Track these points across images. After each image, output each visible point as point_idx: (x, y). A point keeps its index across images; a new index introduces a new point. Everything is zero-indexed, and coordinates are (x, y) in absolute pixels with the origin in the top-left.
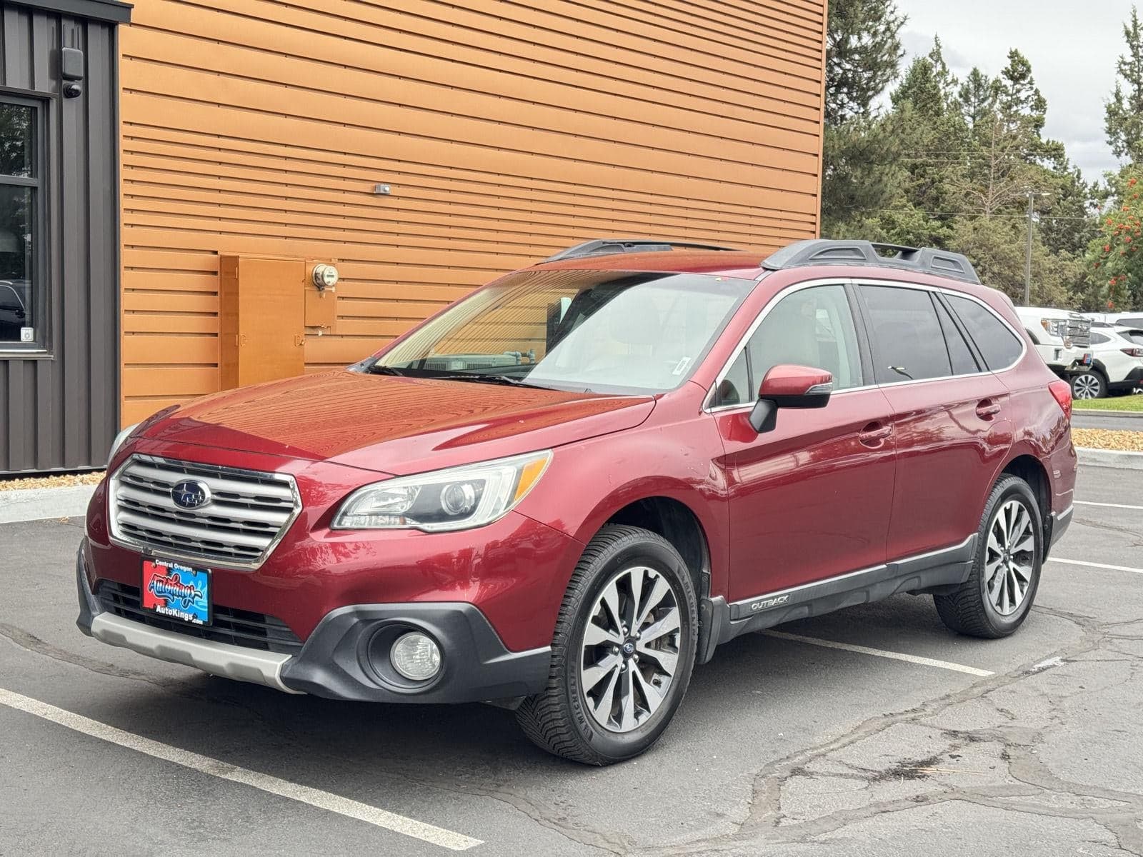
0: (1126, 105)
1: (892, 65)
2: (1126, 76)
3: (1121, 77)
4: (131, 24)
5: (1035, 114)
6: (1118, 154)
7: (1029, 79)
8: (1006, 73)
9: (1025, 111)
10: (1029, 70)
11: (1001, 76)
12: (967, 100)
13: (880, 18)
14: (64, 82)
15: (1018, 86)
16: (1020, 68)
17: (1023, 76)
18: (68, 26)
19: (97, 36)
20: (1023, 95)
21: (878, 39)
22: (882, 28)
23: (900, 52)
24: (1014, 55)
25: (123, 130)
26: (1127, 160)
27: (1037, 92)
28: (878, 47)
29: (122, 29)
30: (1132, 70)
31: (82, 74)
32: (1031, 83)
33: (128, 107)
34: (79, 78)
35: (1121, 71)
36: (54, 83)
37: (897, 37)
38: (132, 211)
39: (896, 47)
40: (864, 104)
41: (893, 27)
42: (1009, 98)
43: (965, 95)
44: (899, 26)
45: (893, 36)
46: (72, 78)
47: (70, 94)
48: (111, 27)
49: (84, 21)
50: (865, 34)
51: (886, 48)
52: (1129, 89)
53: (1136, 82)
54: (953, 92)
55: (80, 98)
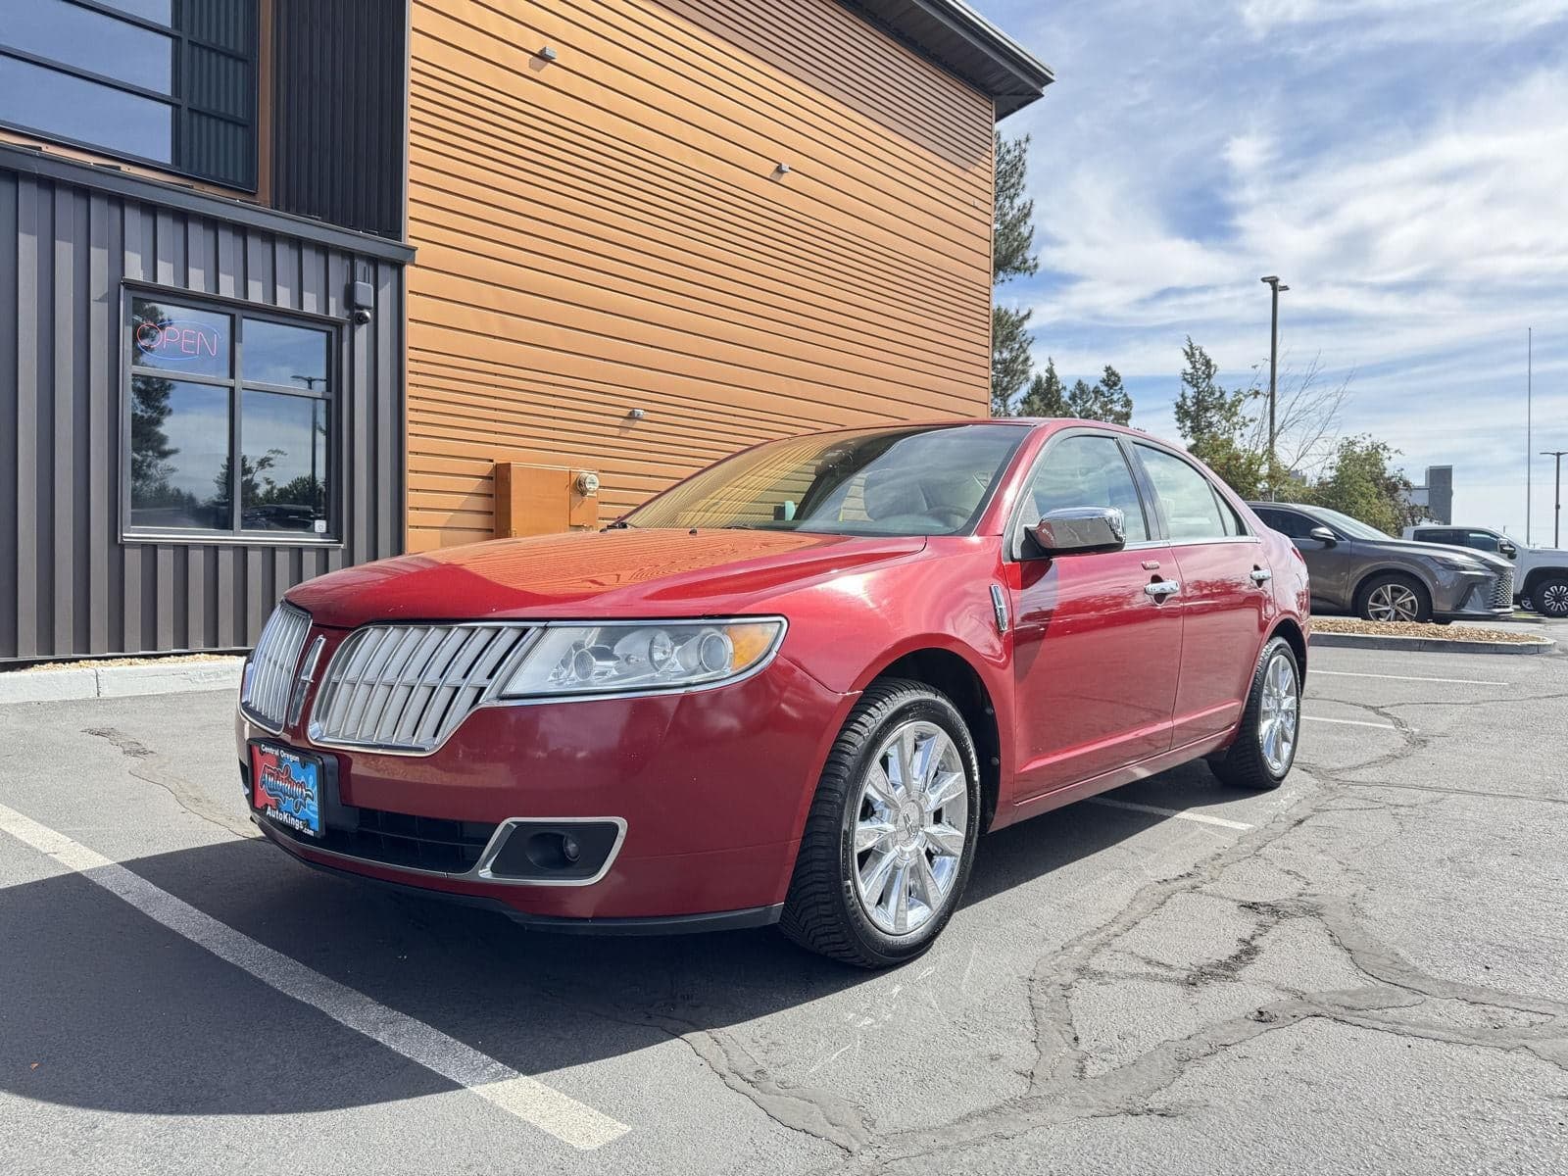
0: (1189, 403)
1: (1024, 372)
2: (1188, 382)
3: (1185, 383)
4: (417, 266)
5: (1124, 410)
6: (1184, 436)
7: (1119, 386)
8: (1103, 381)
9: (1118, 408)
10: (1119, 380)
11: (1100, 384)
12: (1075, 402)
13: (1015, 339)
14: (356, 311)
15: (1112, 391)
16: (1113, 378)
17: (1115, 384)
18: (360, 266)
19: (386, 274)
20: (1115, 397)
22: (1017, 346)
23: (1030, 363)
24: (1108, 369)
25: (409, 354)
27: (1125, 395)
28: (1014, 360)
29: (408, 269)
30: (1192, 378)
31: (372, 305)
32: (1121, 389)
33: (413, 334)
34: (369, 307)
35: (1185, 379)
36: (347, 313)
37: (1028, 352)
38: (417, 423)
39: (1027, 359)
40: (1005, 401)
41: (1025, 345)
42: (1106, 399)
43: (1073, 397)
44: (1028, 344)
45: (1024, 351)
46: (362, 308)
47: (362, 320)
48: (398, 266)
49: (374, 261)
50: (1004, 350)
51: (1021, 359)
52: (1190, 392)
53: (1194, 386)
54: (1065, 396)
55: (372, 323)
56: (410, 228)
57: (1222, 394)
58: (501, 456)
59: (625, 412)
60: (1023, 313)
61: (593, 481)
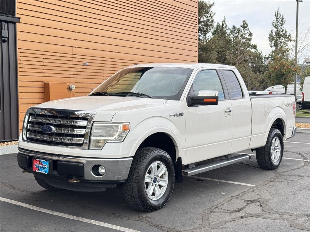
0: (274, 34)
1: (211, 25)
2: (274, 26)
4: (20, 23)
5: (249, 37)
6: (271, 47)
8: (242, 26)
9: (247, 36)
10: (247, 26)
11: (240, 27)
13: (208, 13)
14: (3, 38)
15: (245, 30)
16: (245, 25)
17: (246, 27)
18: (3, 24)
19: (11, 26)
20: (246, 32)
21: (208, 18)
22: (209, 16)
24: (243, 21)
25: (18, 50)
26: (274, 49)
27: (250, 31)
28: (208, 21)
29: (17, 24)
30: (276, 25)
31: (7, 36)
32: (248, 29)
33: (19, 44)
34: (6, 37)
38: (21, 72)
39: (212, 21)
40: (205, 35)
41: (212, 15)
42: (242, 33)
43: (231, 32)
45: (212, 18)
47: (4, 41)
48: (14, 23)
49: (7, 22)
50: (204, 17)
51: (210, 21)
52: (274, 30)
53: (276, 28)
54: (228, 32)
55: (7, 42)
56: (17, 11)
57: (286, 32)
58: (46, 80)
59: (82, 63)
60: (210, 4)
61: (73, 87)
